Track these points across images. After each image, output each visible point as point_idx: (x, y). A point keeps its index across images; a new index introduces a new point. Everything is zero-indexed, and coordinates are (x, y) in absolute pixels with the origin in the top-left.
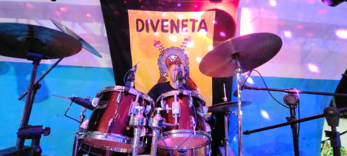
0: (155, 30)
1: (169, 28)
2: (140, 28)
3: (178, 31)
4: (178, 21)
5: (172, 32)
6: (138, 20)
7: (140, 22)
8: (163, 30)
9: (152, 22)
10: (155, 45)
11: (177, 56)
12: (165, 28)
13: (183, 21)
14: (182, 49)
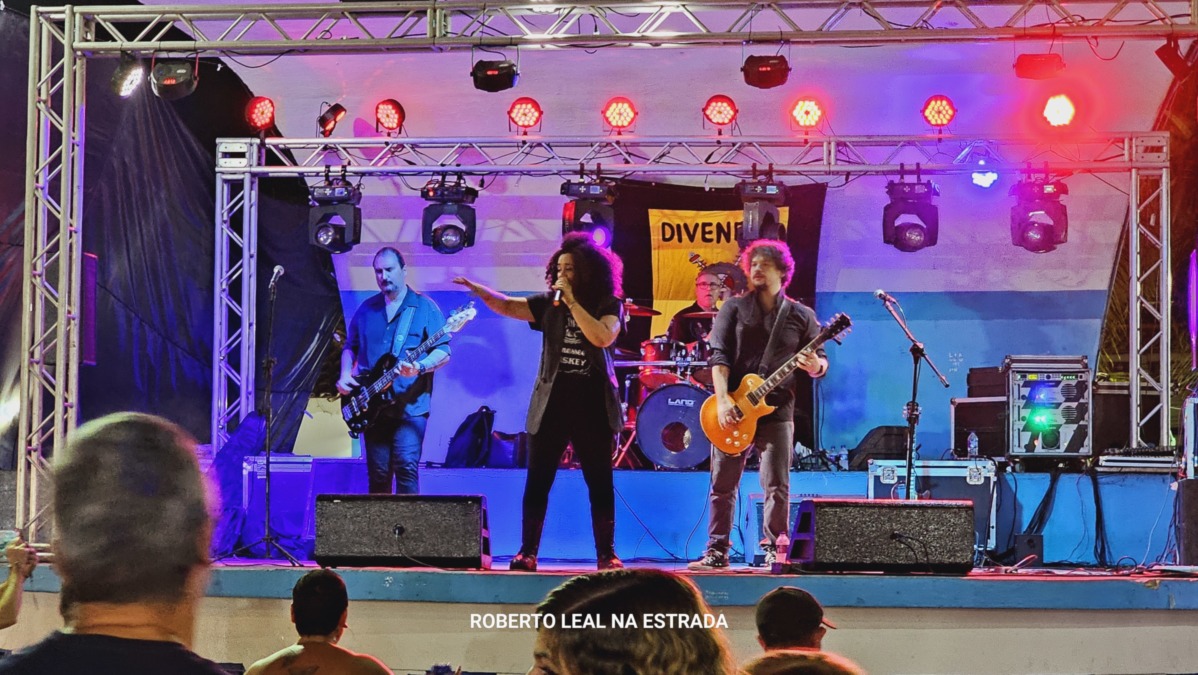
0: (692, 238)
1: (714, 236)
2: (667, 236)
3: (728, 240)
4: (729, 224)
5: (718, 241)
6: (664, 224)
7: (667, 227)
8: (705, 240)
9: (686, 226)
10: (691, 260)
11: (729, 275)
12: (707, 236)
13: (736, 224)
14: (736, 264)
